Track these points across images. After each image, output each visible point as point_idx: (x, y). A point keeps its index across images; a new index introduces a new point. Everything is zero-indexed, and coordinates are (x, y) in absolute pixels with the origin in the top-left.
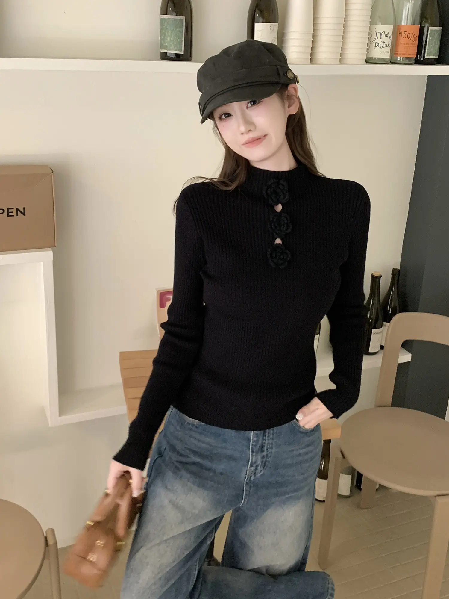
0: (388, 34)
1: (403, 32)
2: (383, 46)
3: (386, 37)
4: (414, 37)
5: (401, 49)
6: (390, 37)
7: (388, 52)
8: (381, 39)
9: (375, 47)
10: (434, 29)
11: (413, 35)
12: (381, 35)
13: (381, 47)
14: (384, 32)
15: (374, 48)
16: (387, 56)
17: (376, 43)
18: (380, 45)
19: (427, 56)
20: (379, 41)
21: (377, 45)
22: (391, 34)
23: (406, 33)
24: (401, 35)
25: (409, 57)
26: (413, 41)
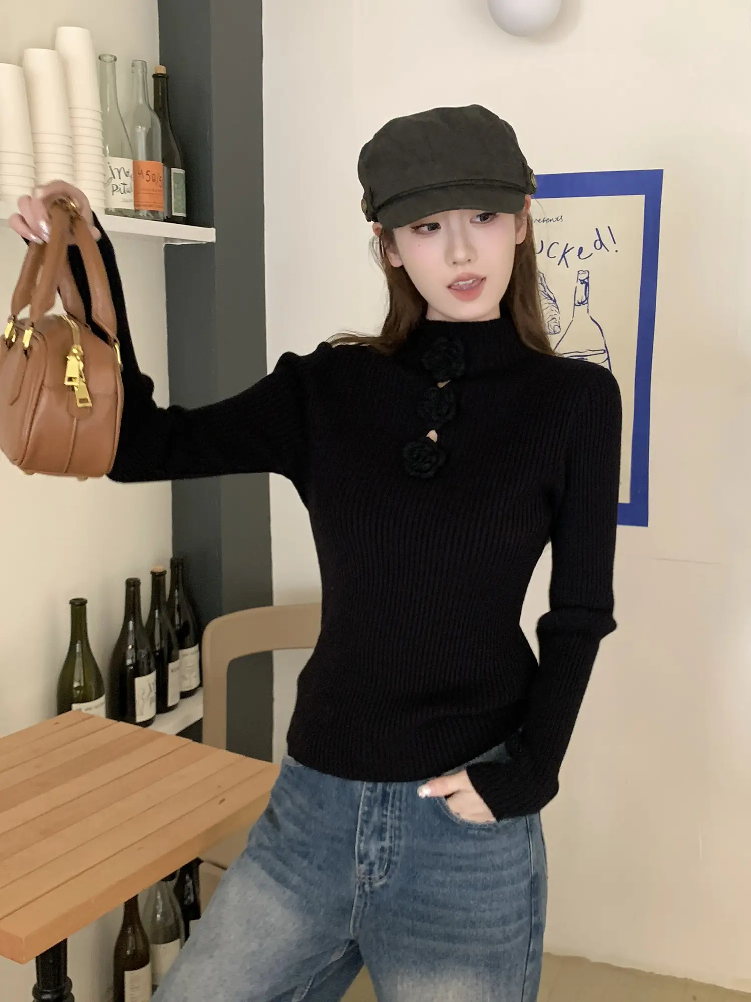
0: (128, 172)
1: (145, 173)
2: (124, 192)
3: (126, 176)
4: (160, 181)
5: (145, 198)
6: (131, 177)
7: (130, 201)
8: (120, 179)
9: (113, 191)
10: (179, 172)
11: (159, 177)
12: (119, 173)
13: (122, 192)
14: (123, 168)
15: (111, 193)
16: (131, 207)
17: (114, 186)
18: (120, 189)
19: (176, 211)
20: (116, 182)
21: (115, 188)
22: (131, 173)
23: (149, 173)
24: (141, 175)
25: (157, 211)
26: (160, 187)
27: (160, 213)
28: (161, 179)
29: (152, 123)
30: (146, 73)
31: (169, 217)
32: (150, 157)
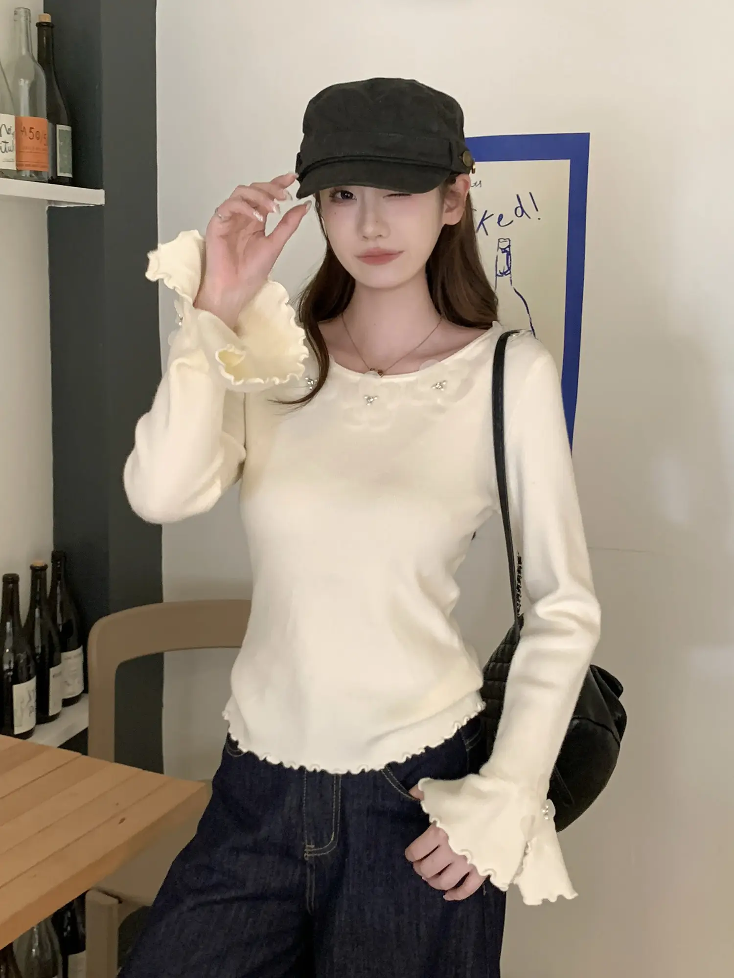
0: (10, 129)
1: (28, 130)
2: (6, 150)
3: (8, 133)
4: (44, 138)
5: (27, 157)
6: (13, 134)
7: (12, 161)
8: (1, 136)
10: (64, 129)
11: (44, 134)
12: (1, 130)
13: (3, 151)
14: (4, 125)
16: (12, 166)
18: (1, 147)
19: (61, 171)
22: (13, 130)
23: (32, 130)
24: (24, 133)
25: (41, 171)
26: (45, 145)
27: (43, 173)
28: (46, 136)
29: (36, 75)
30: (30, 22)
31: (54, 178)
32: (34, 112)
